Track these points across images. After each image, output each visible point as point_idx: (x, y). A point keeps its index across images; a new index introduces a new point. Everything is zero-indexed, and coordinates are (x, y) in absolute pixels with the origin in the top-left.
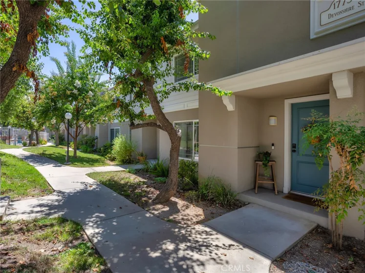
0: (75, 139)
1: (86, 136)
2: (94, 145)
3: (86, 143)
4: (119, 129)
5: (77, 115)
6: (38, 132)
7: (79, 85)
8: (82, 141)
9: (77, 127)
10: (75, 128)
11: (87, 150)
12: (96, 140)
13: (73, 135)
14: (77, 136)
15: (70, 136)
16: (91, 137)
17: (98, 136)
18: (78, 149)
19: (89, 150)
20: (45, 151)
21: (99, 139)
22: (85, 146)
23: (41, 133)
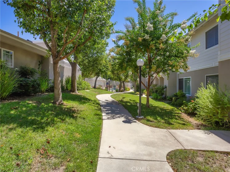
0: (148, 88)
1: (156, 85)
2: (163, 93)
3: (156, 91)
4: (189, 78)
5: (149, 63)
6: (125, 82)
7: (151, 28)
8: (153, 89)
9: (149, 77)
10: (148, 77)
11: (157, 97)
12: (165, 90)
13: (146, 86)
14: (149, 85)
15: (142, 84)
16: (161, 86)
17: (167, 85)
18: (150, 96)
19: (159, 97)
20: (124, 98)
21: (168, 88)
22: (155, 94)
23: (126, 84)
